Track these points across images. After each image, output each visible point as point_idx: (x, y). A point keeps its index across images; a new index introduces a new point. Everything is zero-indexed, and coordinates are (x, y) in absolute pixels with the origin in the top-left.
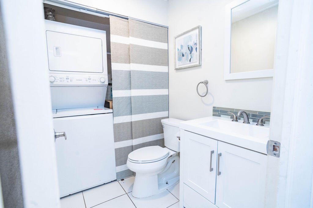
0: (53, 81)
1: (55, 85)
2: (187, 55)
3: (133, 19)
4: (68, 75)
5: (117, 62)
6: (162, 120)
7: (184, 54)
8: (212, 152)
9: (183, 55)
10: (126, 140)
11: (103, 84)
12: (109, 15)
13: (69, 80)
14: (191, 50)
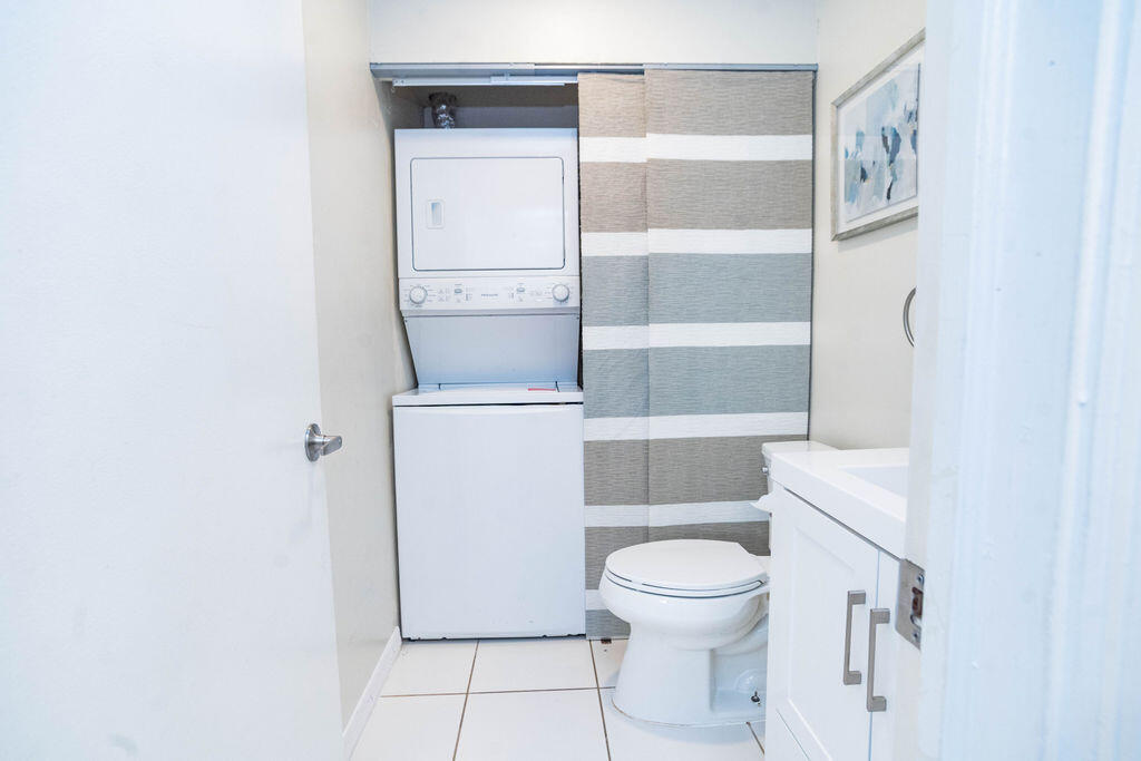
0: (420, 300)
1: (425, 311)
2: (880, 172)
3: (661, 68)
4: (460, 281)
5: (601, 229)
6: (765, 444)
7: (868, 167)
8: (856, 598)
9: (864, 176)
10: (627, 503)
11: (564, 305)
12: (574, 73)
13: (462, 297)
14: (892, 143)
